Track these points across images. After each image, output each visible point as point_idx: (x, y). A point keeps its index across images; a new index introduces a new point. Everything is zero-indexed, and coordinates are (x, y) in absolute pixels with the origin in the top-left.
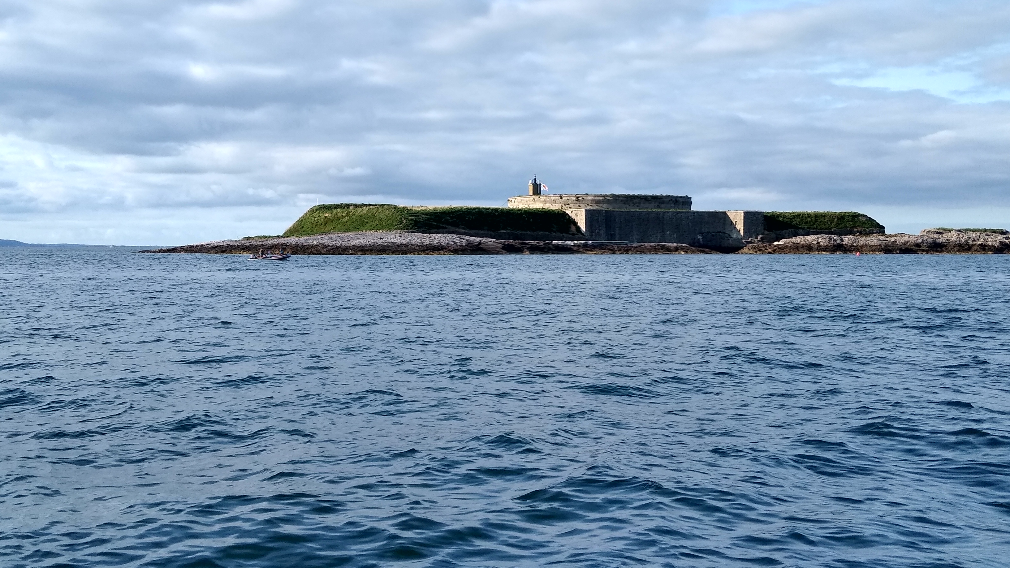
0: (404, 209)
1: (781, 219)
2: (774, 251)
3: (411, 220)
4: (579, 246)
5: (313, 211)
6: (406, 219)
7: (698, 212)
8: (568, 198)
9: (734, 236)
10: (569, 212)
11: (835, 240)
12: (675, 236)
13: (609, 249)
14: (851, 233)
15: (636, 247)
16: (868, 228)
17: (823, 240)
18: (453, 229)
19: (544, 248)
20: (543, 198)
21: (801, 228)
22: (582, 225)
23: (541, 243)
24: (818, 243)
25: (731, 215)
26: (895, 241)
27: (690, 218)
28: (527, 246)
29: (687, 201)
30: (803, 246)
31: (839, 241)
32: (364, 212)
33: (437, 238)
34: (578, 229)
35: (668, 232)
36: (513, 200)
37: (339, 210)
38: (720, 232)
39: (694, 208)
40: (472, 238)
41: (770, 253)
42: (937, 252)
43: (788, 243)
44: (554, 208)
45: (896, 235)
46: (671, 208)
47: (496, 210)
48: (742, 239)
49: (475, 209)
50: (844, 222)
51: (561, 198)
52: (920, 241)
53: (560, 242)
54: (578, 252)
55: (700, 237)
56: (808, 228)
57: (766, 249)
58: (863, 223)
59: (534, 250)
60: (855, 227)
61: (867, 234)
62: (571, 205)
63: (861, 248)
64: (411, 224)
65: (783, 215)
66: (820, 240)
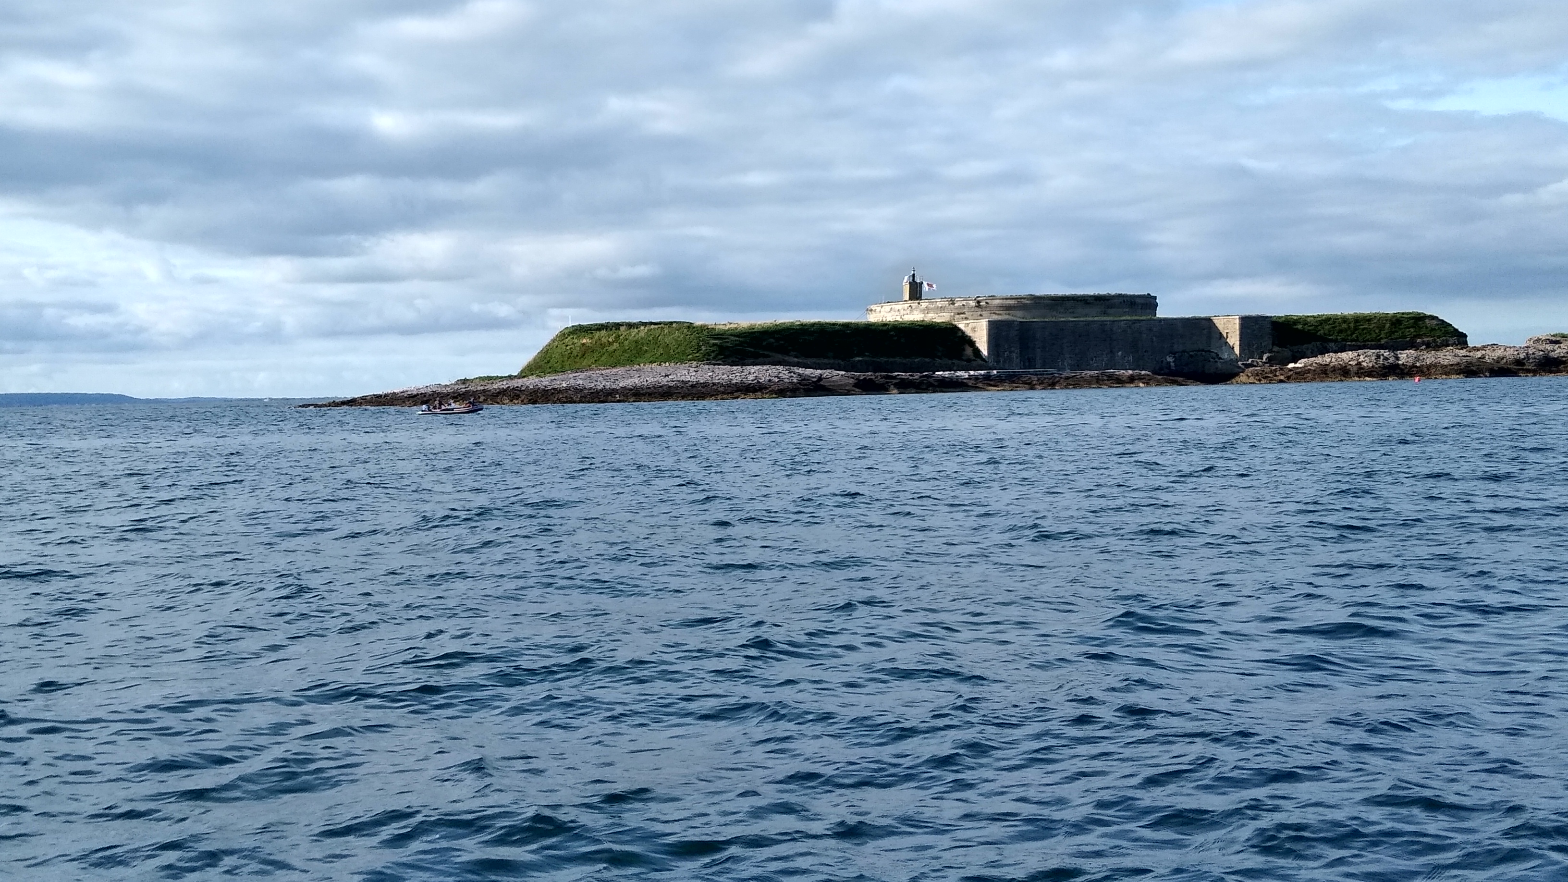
0: (703, 328)
1: (1300, 327)
2: (1289, 378)
3: (714, 345)
4: (976, 378)
5: (564, 335)
6: (706, 343)
7: (1165, 320)
8: (964, 303)
9: (1225, 356)
10: (961, 326)
11: (1386, 359)
12: (1131, 358)
13: (1025, 383)
14: (1412, 345)
15: (1067, 378)
16: (1439, 337)
17: (1366, 358)
18: (779, 357)
19: (921, 383)
20: (924, 305)
21: (1332, 341)
22: (983, 346)
23: (917, 376)
24: (1359, 364)
25: (1220, 323)
26: (1483, 357)
27: (1155, 329)
28: (895, 381)
29: (1149, 303)
30: (1334, 370)
31: (1391, 360)
32: (642, 334)
33: (754, 373)
34: (977, 352)
35: (1120, 353)
36: (878, 309)
37: (603, 332)
38: (1203, 350)
39: (1161, 313)
40: (808, 371)
41: (1281, 381)
42: (1551, 372)
43: (1312, 364)
44: (939, 320)
45: (1484, 348)
46: (1125, 314)
47: (846, 326)
48: (1237, 361)
49: (813, 325)
50: (1400, 329)
51: (953, 304)
52: (1522, 356)
53: (947, 374)
54: (975, 388)
55: (1170, 359)
56: (1343, 340)
57: (1276, 376)
58: (1433, 330)
59: (905, 387)
60: (1419, 336)
61: (1437, 347)
62: (967, 315)
63: (1428, 369)
64: (713, 351)
65: (1303, 320)
66: (1362, 358)
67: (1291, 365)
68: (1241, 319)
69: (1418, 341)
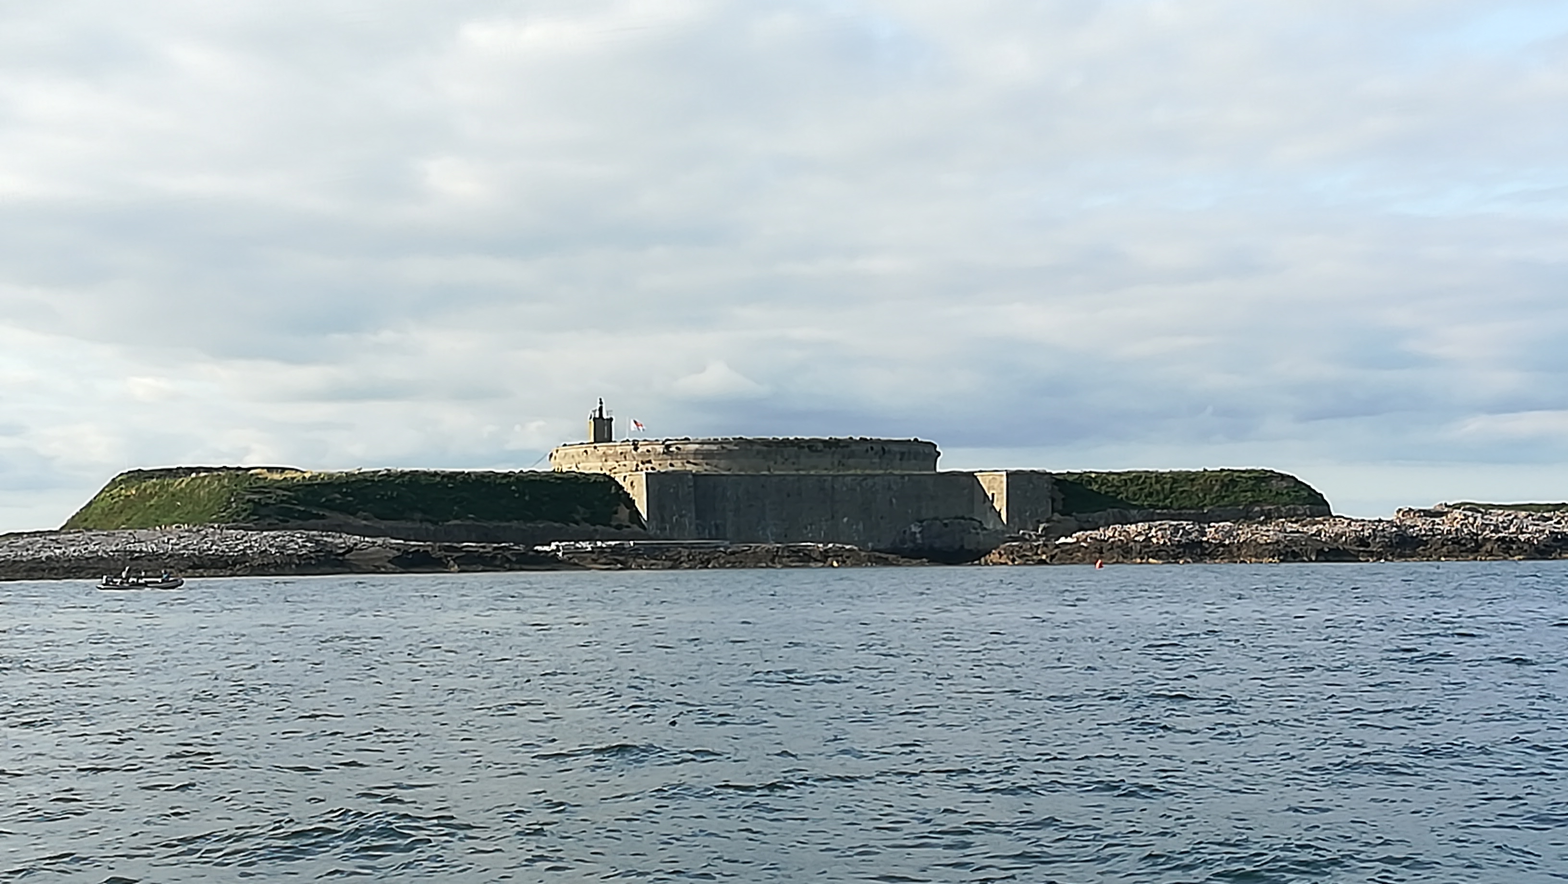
1: (1095, 487)
2: (1051, 557)
3: (251, 501)
4: (600, 551)
5: (115, 483)
9: (988, 523)
11: (1187, 534)
12: (861, 526)
14: (1247, 516)
16: (1285, 505)
17: (1158, 532)
19: (494, 557)
21: (1135, 507)
22: (642, 507)
24: (1148, 539)
25: (985, 480)
27: (894, 487)
28: (456, 555)
30: (1113, 548)
34: (635, 515)
35: (845, 520)
37: (153, 481)
38: (963, 518)
41: (1042, 562)
42: (1401, 556)
43: (1085, 540)
48: (999, 530)
50: (1234, 493)
51: (636, 449)
55: (915, 529)
56: (1147, 506)
57: (1037, 554)
58: (1278, 494)
60: (1256, 503)
63: (1239, 549)
64: (245, 510)
65: (1102, 478)
66: (1153, 533)
67: (1062, 540)
68: (1009, 474)
69: (1257, 509)
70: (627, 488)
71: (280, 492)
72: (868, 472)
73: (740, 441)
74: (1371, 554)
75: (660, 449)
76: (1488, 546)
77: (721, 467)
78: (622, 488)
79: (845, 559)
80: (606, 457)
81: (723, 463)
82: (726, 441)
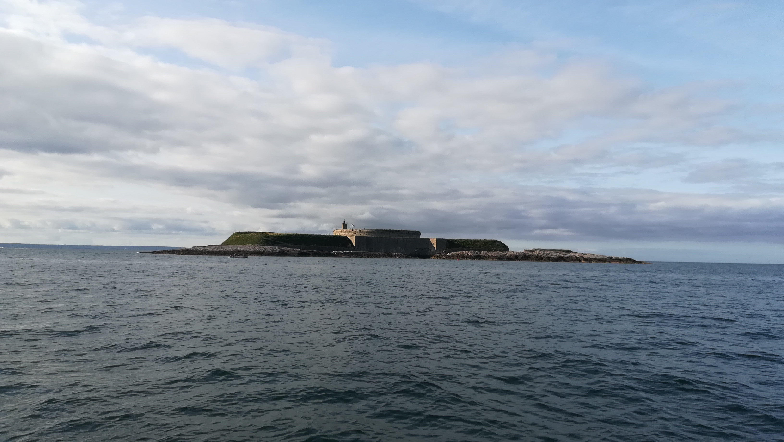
1: (456, 243)
2: (446, 258)
4: (345, 253)
9: (431, 250)
10: (349, 237)
11: (477, 253)
12: (403, 249)
16: (499, 248)
17: (470, 253)
21: (463, 247)
22: (354, 244)
24: (468, 254)
25: (431, 240)
26: (506, 254)
27: (411, 241)
28: (312, 253)
29: (418, 233)
34: (350, 245)
35: (400, 248)
38: (426, 248)
39: (422, 237)
41: (444, 259)
43: (454, 254)
48: (434, 251)
50: (487, 245)
51: (353, 231)
52: (517, 255)
55: (415, 250)
56: (469, 247)
57: (443, 257)
58: (497, 245)
63: (488, 257)
64: (265, 241)
65: (458, 241)
66: (469, 253)
67: (449, 254)
68: (437, 239)
69: (492, 248)
70: (351, 239)
71: (272, 238)
72: (405, 237)
73: (376, 230)
74: (518, 259)
75: (358, 231)
76: (544, 259)
77: (372, 235)
78: (349, 239)
79: (400, 257)
80: (346, 232)
81: (373, 234)
82: (373, 230)
